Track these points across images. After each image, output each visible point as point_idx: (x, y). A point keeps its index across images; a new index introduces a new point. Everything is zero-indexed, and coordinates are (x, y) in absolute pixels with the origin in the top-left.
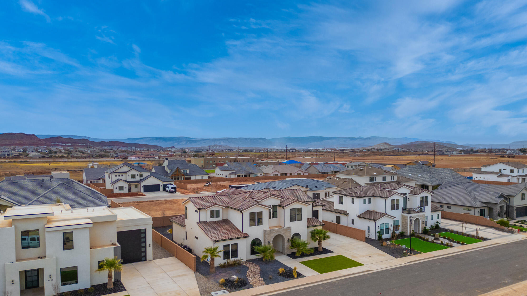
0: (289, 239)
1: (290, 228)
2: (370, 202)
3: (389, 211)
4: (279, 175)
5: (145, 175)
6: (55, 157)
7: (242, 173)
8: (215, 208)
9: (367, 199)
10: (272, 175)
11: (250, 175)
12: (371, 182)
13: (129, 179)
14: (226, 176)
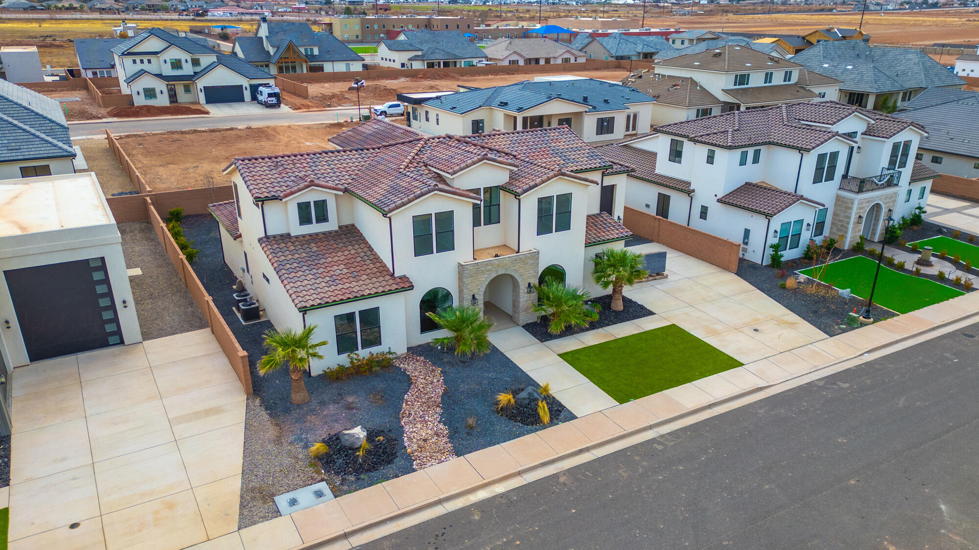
0: (532, 285)
1: (535, 255)
2: (756, 160)
3: (807, 188)
4: (521, 63)
5: (206, 60)
6: (57, 8)
7: (437, 56)
8: (311, 196)
9: (751, 152)
10: (506, 63)
11: (455, 62)
12: (737, 87)
13: (168, 71)
14: (403, 65)
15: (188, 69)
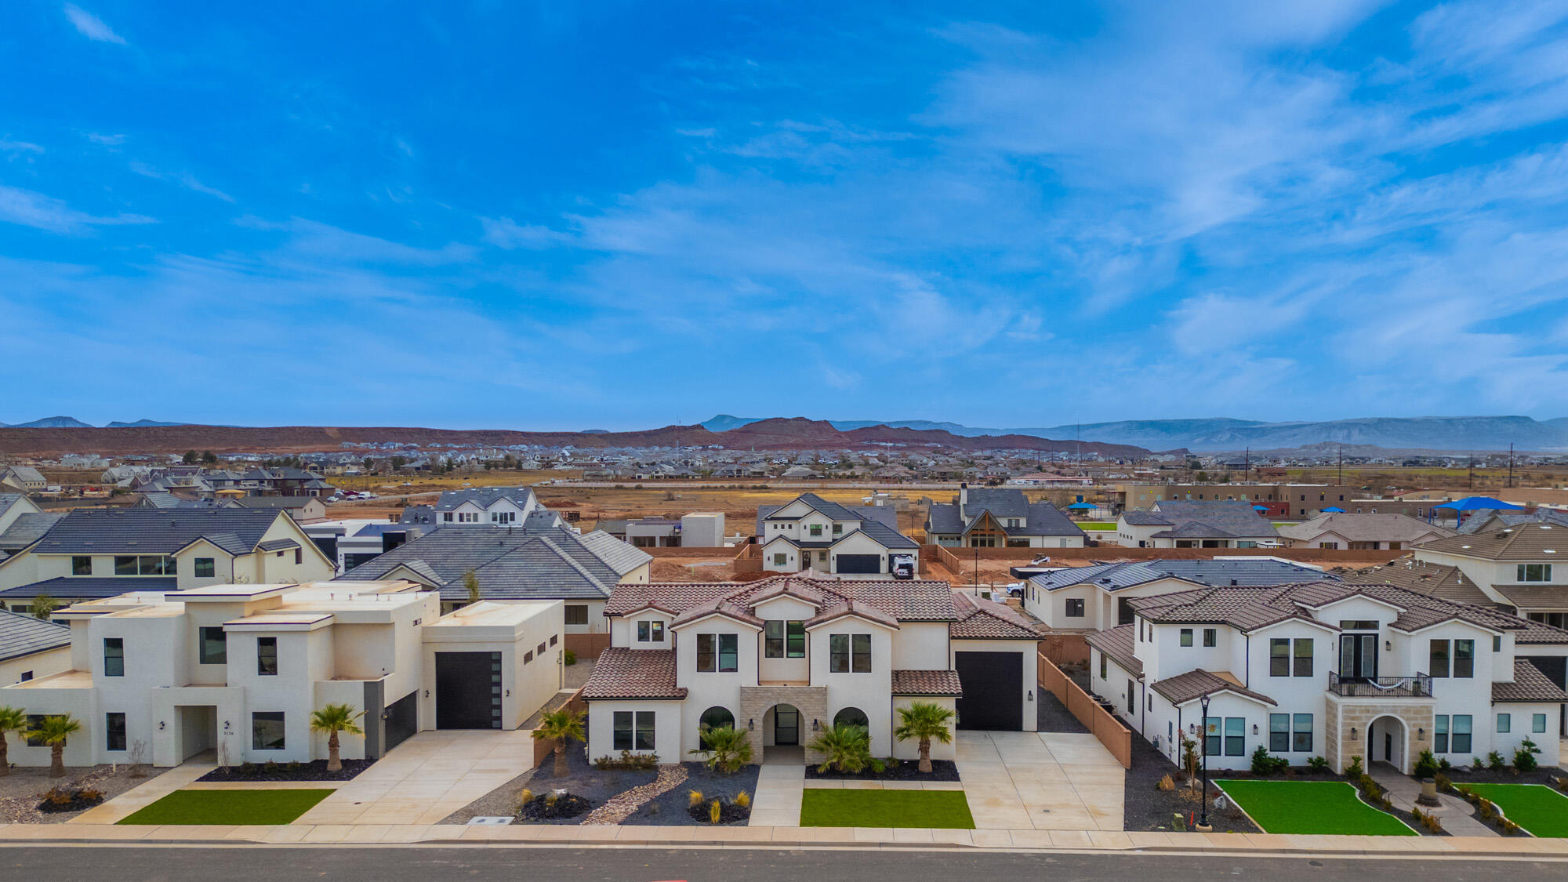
0: (818, 722)
1: (823, 692)
2: (1210, 640)
3: (1259, 679)
4: (1343, 546)
8: (650, 616)
9: (1198, 632)
13: (806, 537)
14: (1142, 544)
15: (827, 536)
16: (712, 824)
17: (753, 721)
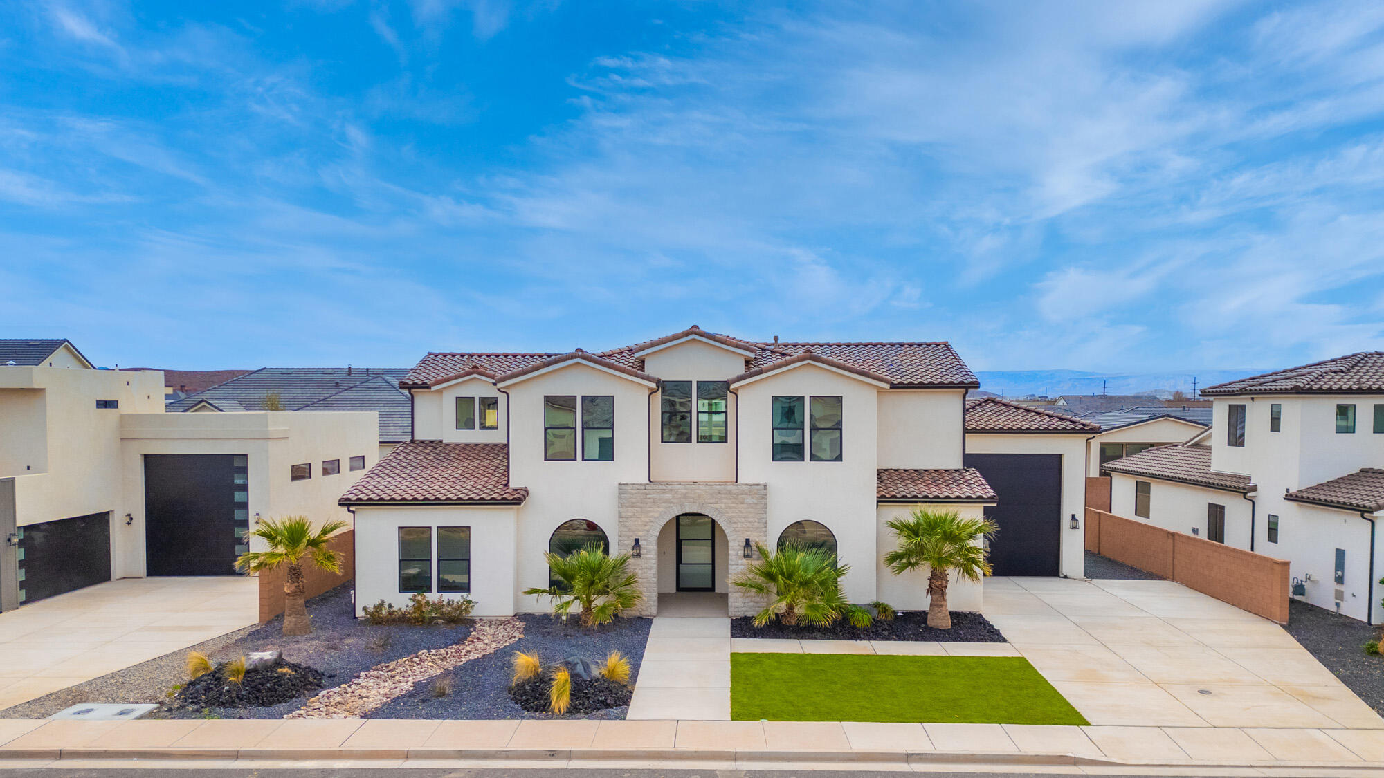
0: (752, 543)
1: (761, 491)
8: (475, 389)
9: (1365, 407)
16: (552, 716)
17: (641, 543)
